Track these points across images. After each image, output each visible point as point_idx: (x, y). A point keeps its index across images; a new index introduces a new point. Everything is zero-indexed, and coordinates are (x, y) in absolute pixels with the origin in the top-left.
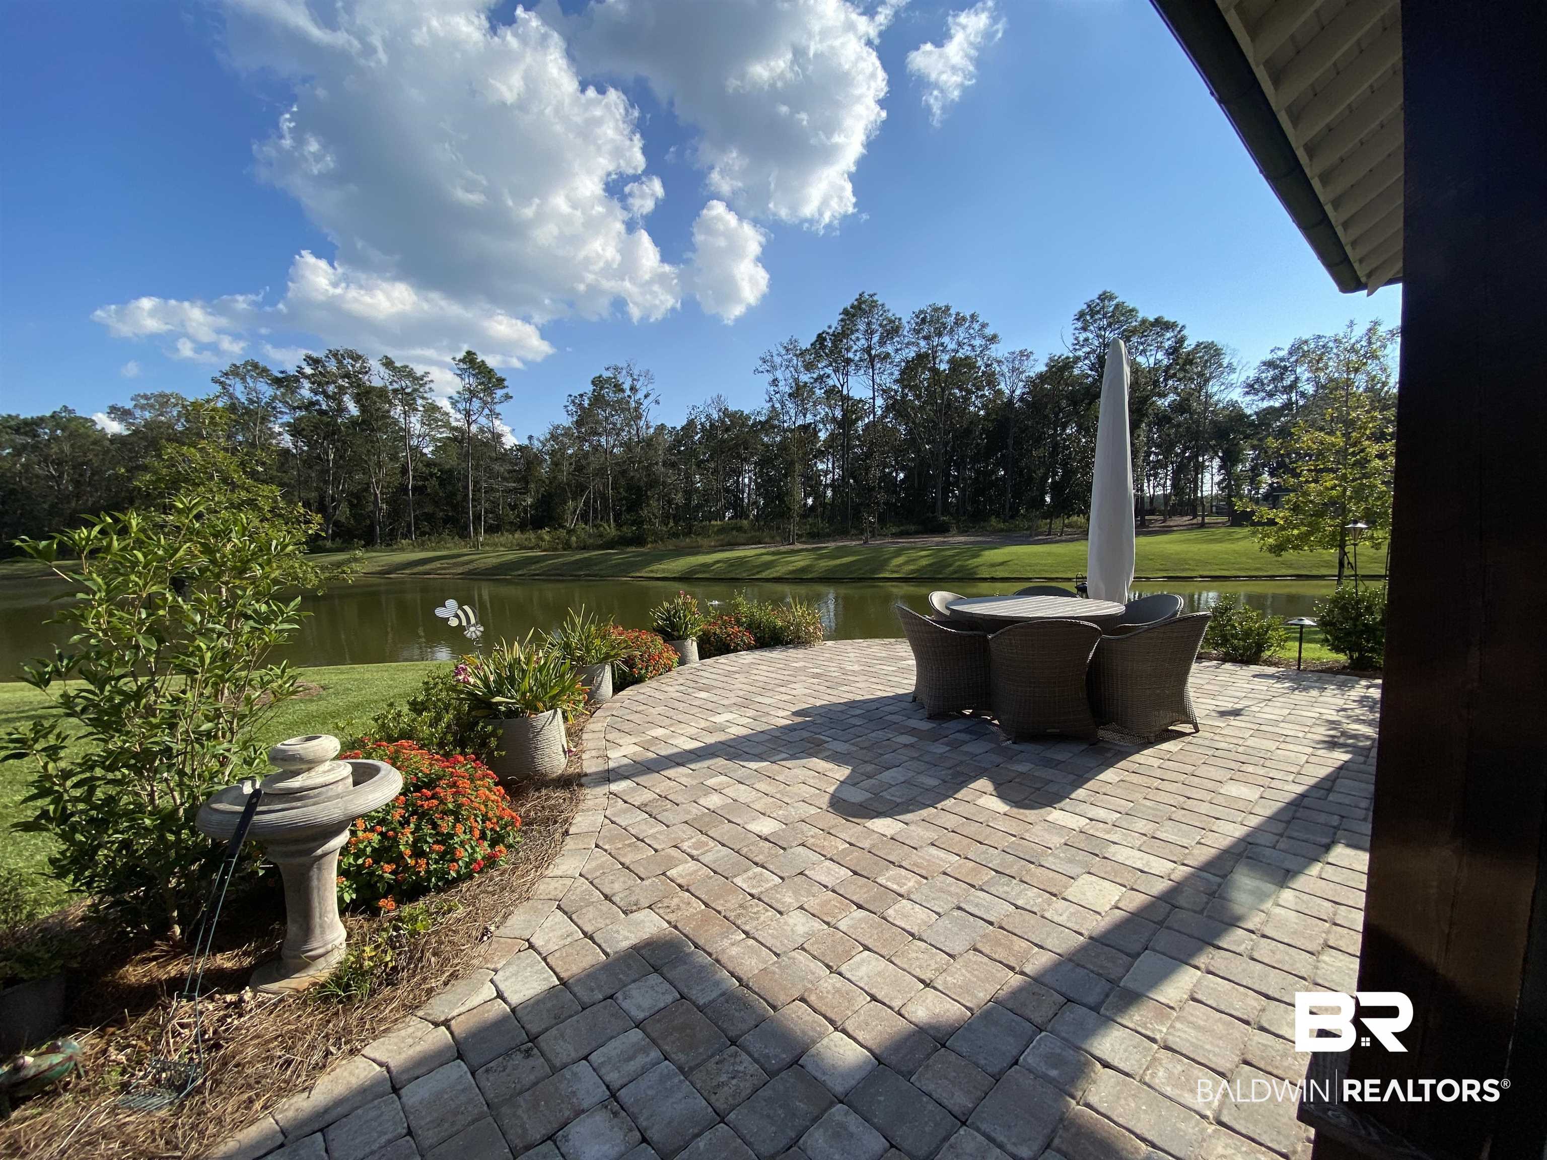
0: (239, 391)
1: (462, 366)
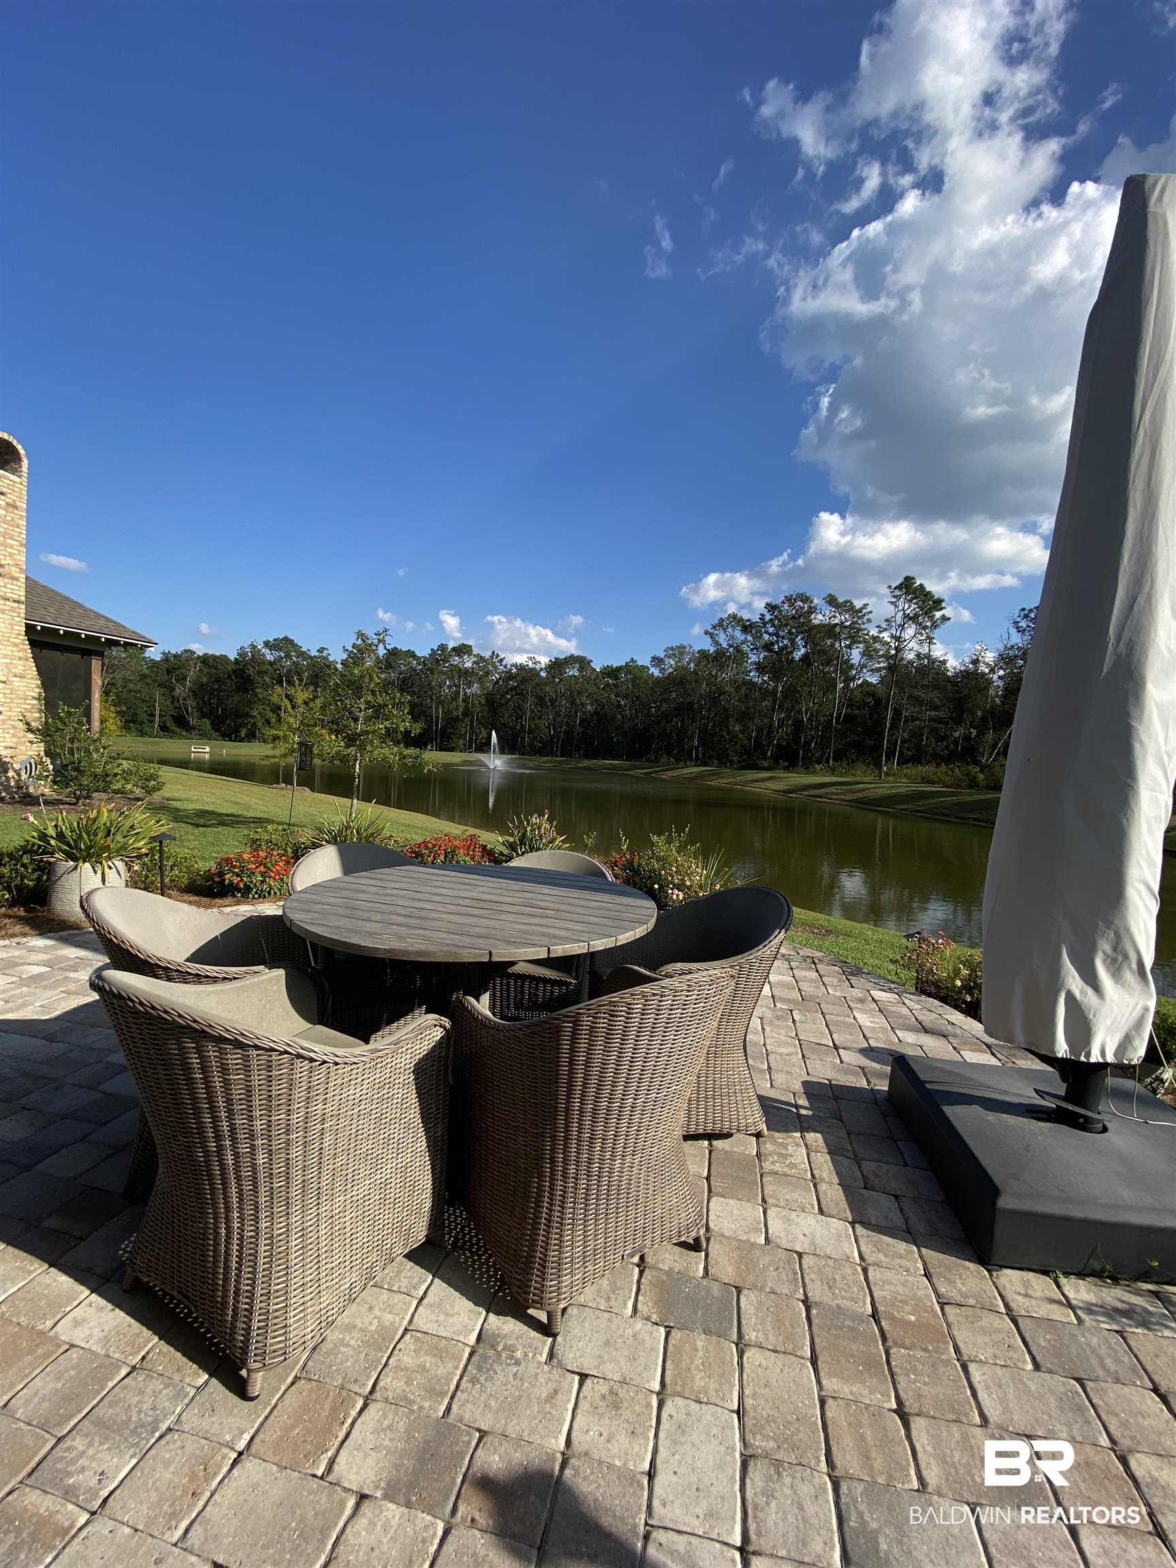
0: (722, 639)
1: (897, 593)
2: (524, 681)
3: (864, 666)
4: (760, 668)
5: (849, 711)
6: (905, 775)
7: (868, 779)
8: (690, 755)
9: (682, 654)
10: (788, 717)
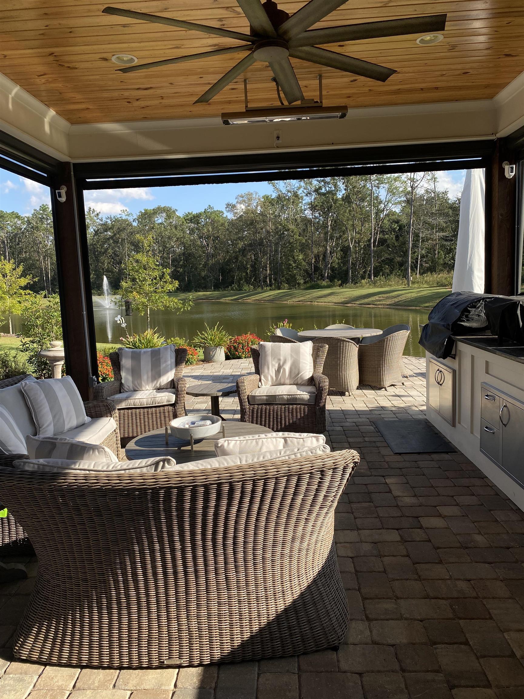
2: (120, 230)
3: (389, 202)
4: (313, 207)
5: (381, 236)
6: (426, 282)
7: (400, 287)
8: (265, 281)
9: (250, 200)
10: (337, 245)
